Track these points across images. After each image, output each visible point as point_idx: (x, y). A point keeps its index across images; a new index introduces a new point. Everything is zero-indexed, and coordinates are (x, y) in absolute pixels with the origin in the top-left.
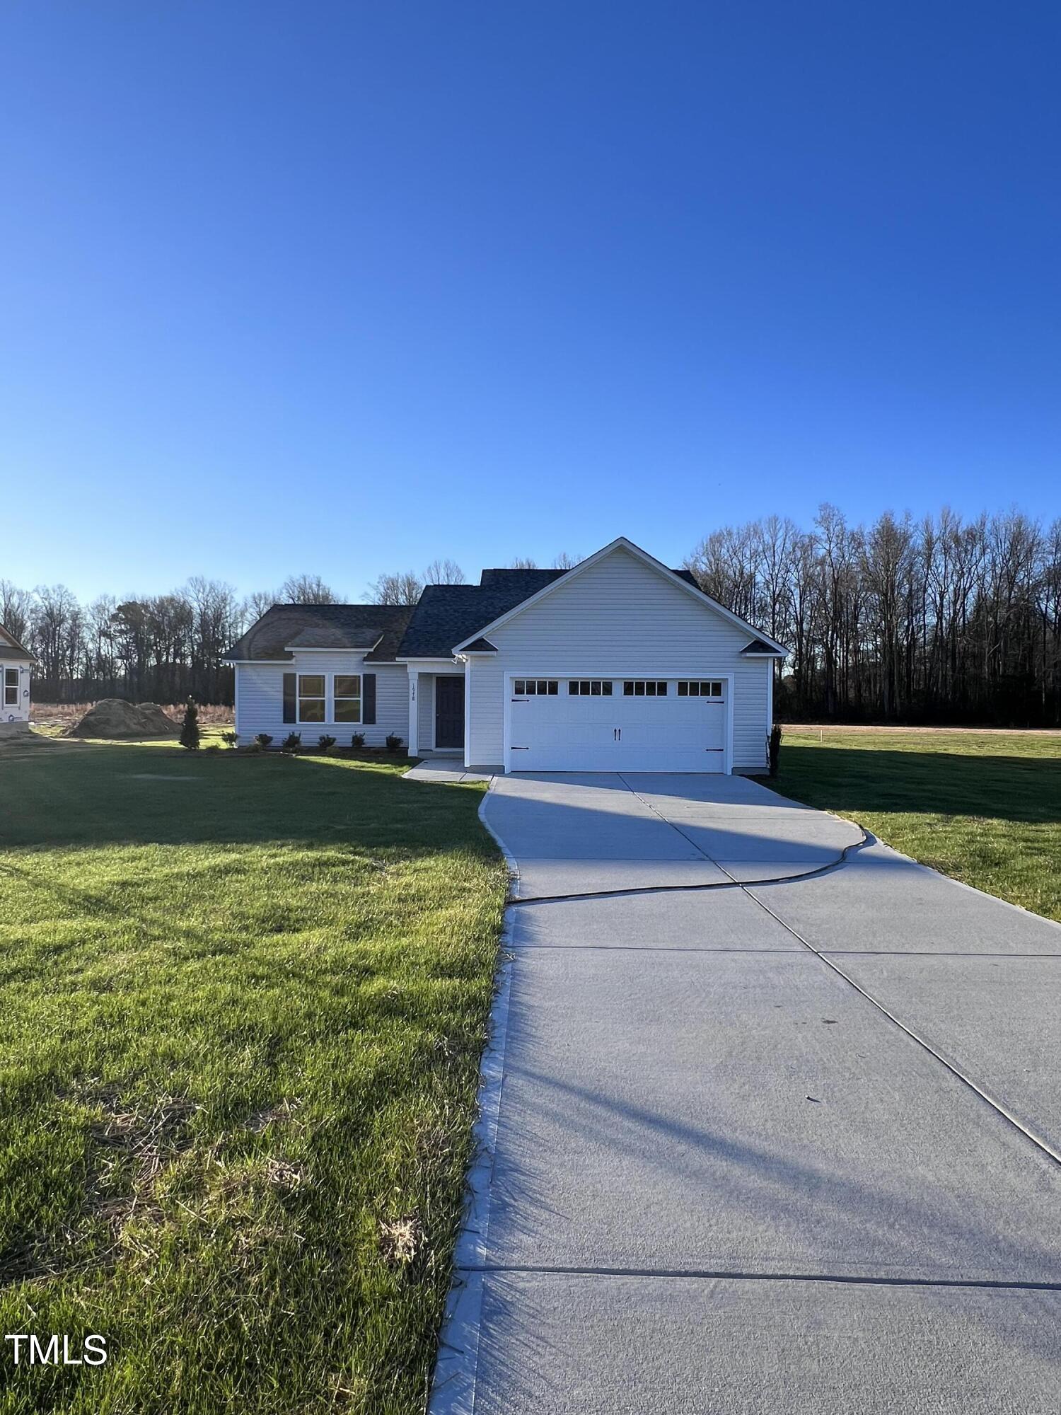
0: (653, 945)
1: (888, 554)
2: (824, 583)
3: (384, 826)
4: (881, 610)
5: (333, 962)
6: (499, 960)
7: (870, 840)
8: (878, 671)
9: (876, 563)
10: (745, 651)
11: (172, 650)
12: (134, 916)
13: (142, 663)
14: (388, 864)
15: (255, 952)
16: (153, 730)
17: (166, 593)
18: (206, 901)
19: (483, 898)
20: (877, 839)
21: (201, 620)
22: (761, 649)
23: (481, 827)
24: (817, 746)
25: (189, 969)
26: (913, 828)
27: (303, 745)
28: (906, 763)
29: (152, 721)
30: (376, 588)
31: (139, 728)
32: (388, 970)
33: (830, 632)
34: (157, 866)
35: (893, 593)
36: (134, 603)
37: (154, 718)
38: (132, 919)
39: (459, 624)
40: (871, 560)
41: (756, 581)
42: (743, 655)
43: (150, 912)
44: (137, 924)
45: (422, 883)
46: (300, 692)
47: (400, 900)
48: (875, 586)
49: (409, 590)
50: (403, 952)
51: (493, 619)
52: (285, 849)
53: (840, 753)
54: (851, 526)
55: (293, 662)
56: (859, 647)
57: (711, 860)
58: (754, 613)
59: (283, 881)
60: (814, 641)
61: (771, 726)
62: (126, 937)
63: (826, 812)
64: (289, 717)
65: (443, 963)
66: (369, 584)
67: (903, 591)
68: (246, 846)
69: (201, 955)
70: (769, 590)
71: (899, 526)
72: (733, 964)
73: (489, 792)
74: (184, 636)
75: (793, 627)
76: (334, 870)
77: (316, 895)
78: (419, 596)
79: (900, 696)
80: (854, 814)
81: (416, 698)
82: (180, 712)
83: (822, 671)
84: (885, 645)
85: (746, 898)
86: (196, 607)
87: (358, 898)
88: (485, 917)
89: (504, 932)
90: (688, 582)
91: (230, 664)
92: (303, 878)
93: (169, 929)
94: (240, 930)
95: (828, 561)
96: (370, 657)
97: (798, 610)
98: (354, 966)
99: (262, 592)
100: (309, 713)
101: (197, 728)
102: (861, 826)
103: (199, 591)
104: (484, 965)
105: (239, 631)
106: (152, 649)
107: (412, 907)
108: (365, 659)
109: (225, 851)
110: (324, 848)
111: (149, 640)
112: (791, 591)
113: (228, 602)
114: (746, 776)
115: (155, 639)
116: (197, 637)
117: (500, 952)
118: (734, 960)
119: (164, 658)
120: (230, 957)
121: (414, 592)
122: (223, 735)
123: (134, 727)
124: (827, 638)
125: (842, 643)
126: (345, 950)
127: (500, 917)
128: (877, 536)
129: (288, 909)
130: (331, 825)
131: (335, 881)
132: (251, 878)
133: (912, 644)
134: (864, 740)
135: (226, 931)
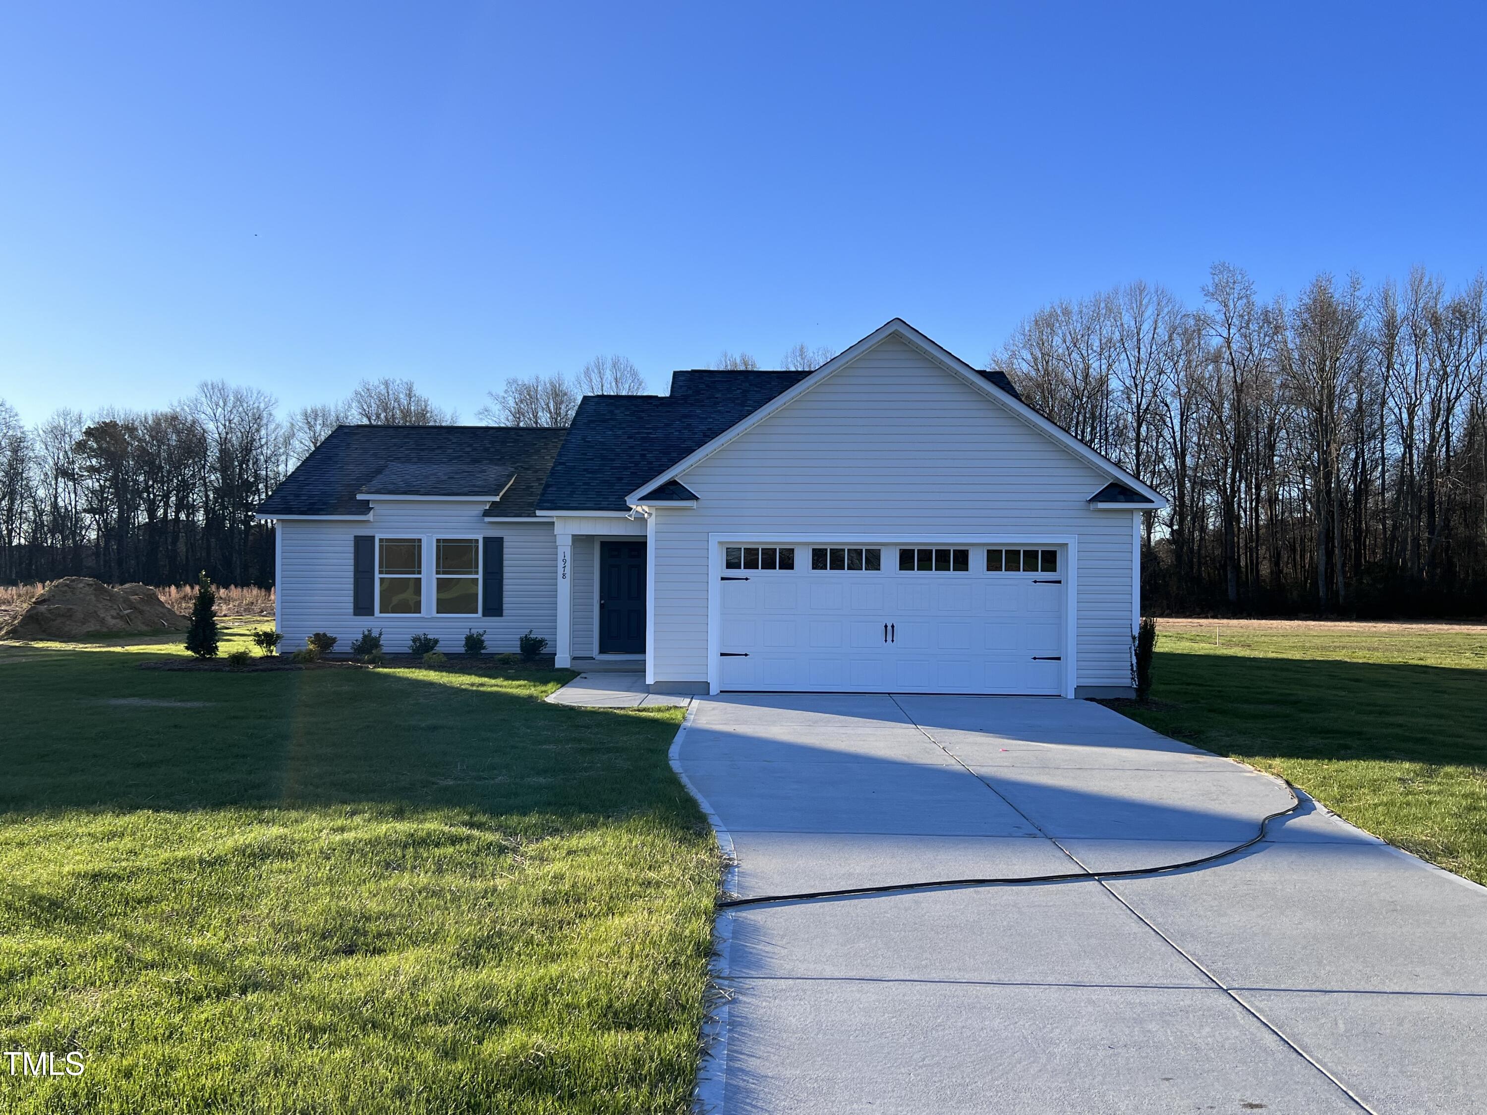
0: (957, 976)
1: (1322, 343)
2: (1220, 391)
3: (518, 780)
4: (1312, 435)
5: (437, 1003)
6: (709, 999)
7: (1304, 806)
8: (1308, 533)
9: (1303, 359)
10: (1097, 498)
11: (173, 498)
12: (112, 931)
13: (124, 520)
14: (525, 841)
15: (310, 988)
16: (144, 628)
17: (164, 408)
18: (230, 904)
19: (681, 897)
20: (1316, 804)
21: (221, 451)
22: (1122, 497)
23: (673, 780)
24: (1212, 652)
25: (203, 1017)
26: (1376, 787)
27: (385, 650)
28: (1357, 680)
29: (141, 612)
30: (503, 402)
31: (120, 624)
32: (527, 1016)
33: (1229, 470)
34: (150, 847)
35: (1331, 406)
36: (113, 425)
37: (146, 608)
38: (109, 936)
39: (637, 458)
40: (1296, 355)
41: (1110, 389)
42: (1092, 506)
43: (138, 925)
44: (118, 943)
45: (581, 873)
46: (381, 566)
47: (546, 901)
48: (1301, 394)
49: (556, 403)
50: (552, 987)
51: (690, 451)
52: (358, 820)
53: (1248, 663)
54: (1262, 299)
55: (370, 516)
56: (1277, 494)
57: (1047, 837)
58: (1107, 440)
59: (356, 870)
60: (1204, 484)
61: (1138, 621)
62: (100, 964)
63: (1230, 760)
64: (363, 607)
65: (617, 1005)
66: (490, 394)
67: (1346, 404)
68: (294, 814)
69: (222, 993)
70: (1130, 402)
71: (1341, 300)
72: (1090, 1009)
73: (688, 724)
74: (193, 476)
75: (1170, 462)
76: (437, 852)
77: (409, 894)
78: (572, 413)
79: (1344, 573)
80: (1277, 762)
81: (568, 576)
82: (185, 598)
83: (1217, 533)
84: (1318, 492)
85: (1105, 899)
86: (212, 430)
87: (477, 899)
88: (684, 928)
89: (715, 954)
90: (1003, 388)
91: (264, 520)
92: (388, 865)
93: (170, 949)
94: (286, 950)
95: (1227, 355)
96: (494, 510)
97: (1178, 435)
98: (473, 1010)
99: (319, 406)
100: (396, 600)
101: (214, 624)
102: (1288, 783)
103: (217, 405)
104: (684, 1008)
105: (281, 468)
106: (141, 498)
107: (565, 912)
108: (486, 513)
109: (261, 822)
110: (422, 817)
111: (136, 482)
112: (1166, 405)
113: (264, 421)
114: (1101, 702)
115: (146, 482)
116: (213, 477)
117: (710, 987)
118: (1090, 1002)
119: (160, 513)
120: (270, 996)
121: (563, 407)
122: (257, 635)
123: (111, 622)
124: (1224, 479)
125: (1249, 487)
126: (458, 983)
127: (707, 929)
128: (1306, 316)
129: (363, 916)
130: (433, 779)
131: (440, 870)
132: (304, 866)
133: (1362, 491)
134: (1286, 643)
135: (263, 954)
